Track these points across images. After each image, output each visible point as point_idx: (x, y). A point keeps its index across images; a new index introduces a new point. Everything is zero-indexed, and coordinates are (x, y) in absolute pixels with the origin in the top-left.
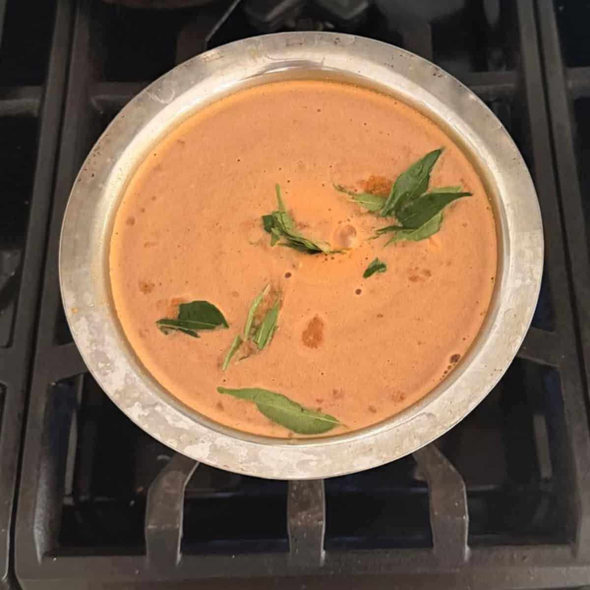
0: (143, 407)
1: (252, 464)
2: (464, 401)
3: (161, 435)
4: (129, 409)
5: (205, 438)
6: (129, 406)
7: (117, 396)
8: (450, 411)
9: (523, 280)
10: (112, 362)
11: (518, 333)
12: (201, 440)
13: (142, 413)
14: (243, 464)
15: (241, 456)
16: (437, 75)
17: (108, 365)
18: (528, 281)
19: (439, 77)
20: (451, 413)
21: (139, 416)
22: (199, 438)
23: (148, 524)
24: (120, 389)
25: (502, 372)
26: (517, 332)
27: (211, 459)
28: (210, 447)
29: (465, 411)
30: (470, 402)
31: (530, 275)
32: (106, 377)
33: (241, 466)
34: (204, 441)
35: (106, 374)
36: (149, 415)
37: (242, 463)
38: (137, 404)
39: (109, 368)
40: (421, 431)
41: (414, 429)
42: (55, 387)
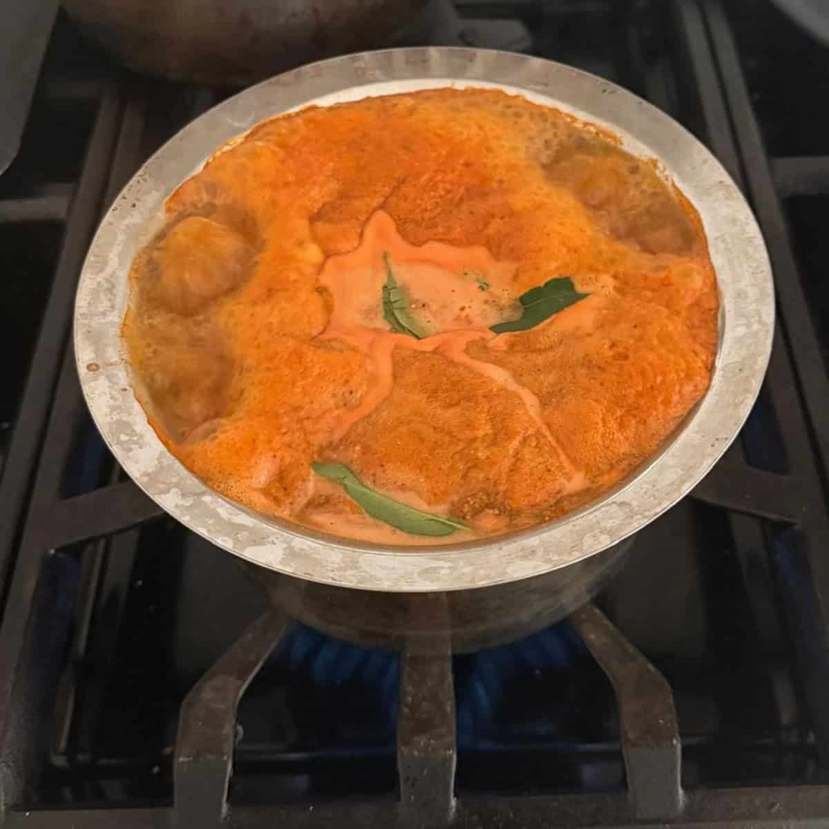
0: (184, 495)
1: (349, 572)
2: (673, 483)
3: (209, 531)
4: (163, 496)
5: (277, 538)
6: (162, 492)
7: (145, 479)
8: (653, 496)
9: (748, 326)
10: (141, 436)
11: (747, 391)
12: (270, 539)
13: (181, 502)
14: (336, 572)
15: (333, 563)
16: (608, 91)
17: (135, 438)
18: (756, 327)
19: (611, 93)
20: (655, 498)
21: (177, 506)
22: (268, 537)
23: (179, 757)
24: (150, 471)
25: (728, 441)
26: (745, 390)
27: (286, 565)
28: (285, 549)
29: (677, 494)
30: (683, 482)
31: (757, 318)
32: (130, 454)
33: (331, 574)
34: (275, 541)
35: (131, 450)
36: (191, 506)
37: (333, 571)
38: (174, 490)
39: (136, 443)
40: (609, 524)
41: (598, 522)
42: (54, 556)
